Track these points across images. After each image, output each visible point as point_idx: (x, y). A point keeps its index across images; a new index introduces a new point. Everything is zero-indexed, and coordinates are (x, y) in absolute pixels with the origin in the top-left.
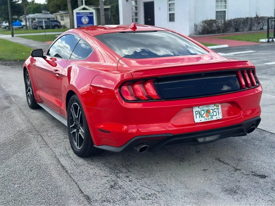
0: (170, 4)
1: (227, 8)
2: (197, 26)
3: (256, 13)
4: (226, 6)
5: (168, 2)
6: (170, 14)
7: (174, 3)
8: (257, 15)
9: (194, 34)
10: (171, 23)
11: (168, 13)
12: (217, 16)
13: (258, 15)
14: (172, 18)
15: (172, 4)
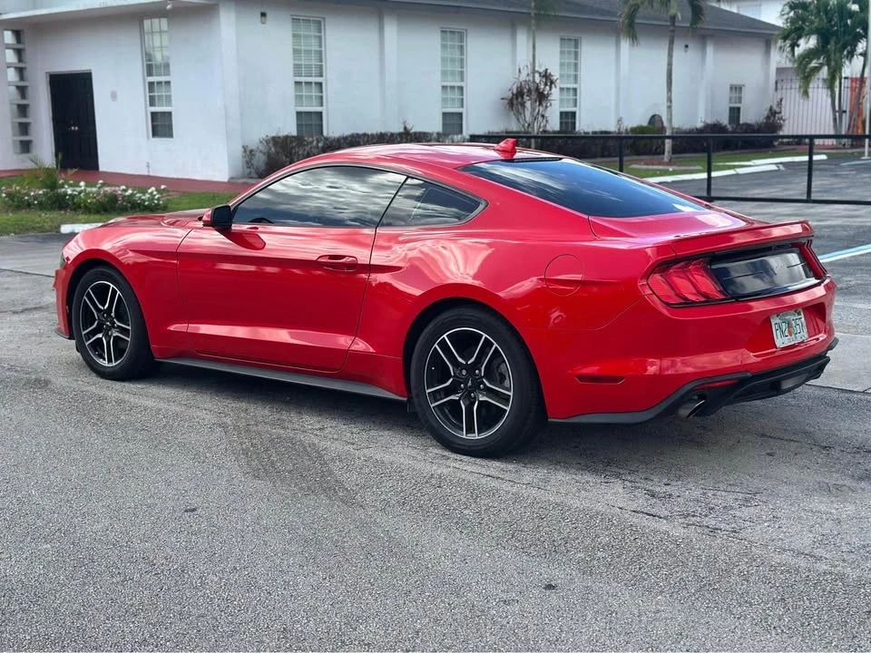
0: (151, 84)
1: (324, 104)
2: (251, 151)
3: (405, 123)
4: (322, 97)
5: (144, 80)
6: (154, 115)
7: (168, 83)
8: (405, 128)
9: (243, 177)
10: (157, 140)
11: (146, 111)
12: (299, 126)
13: (409, 127)
14: (161, 126)
15: (160, 83)
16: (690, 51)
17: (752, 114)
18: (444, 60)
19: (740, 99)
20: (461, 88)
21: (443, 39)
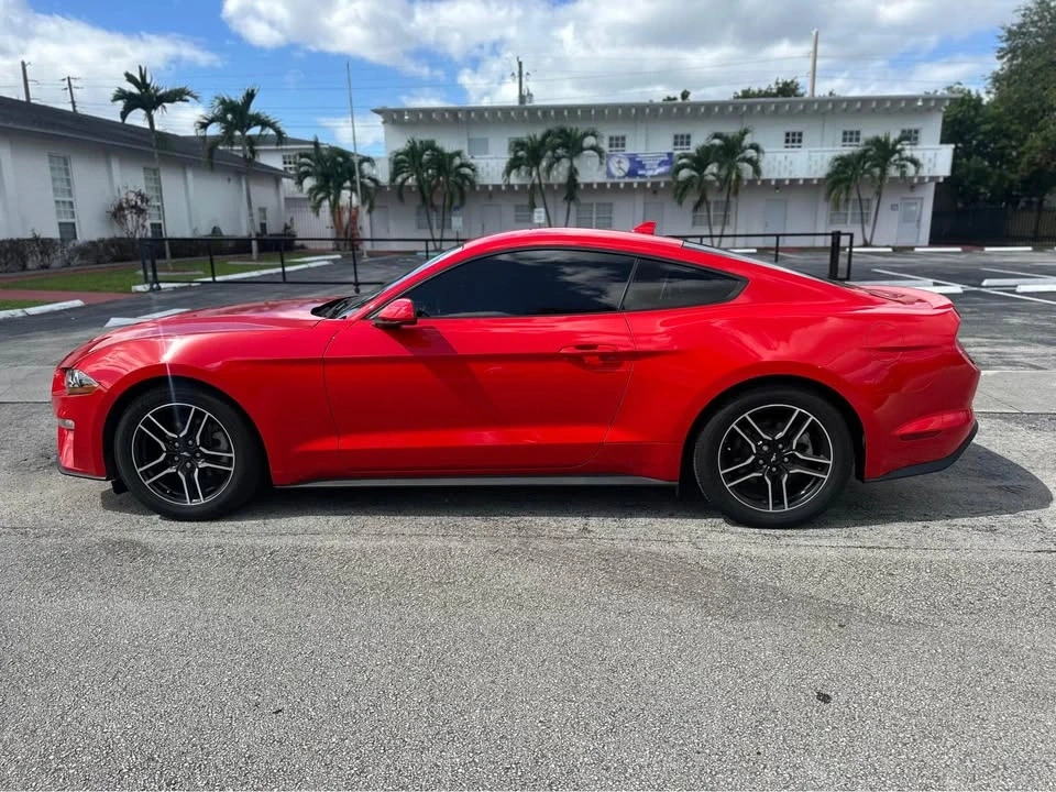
1: (76, 217)
4: (73, 212)
12: (61, 232)
16: (232, 182)
17: (274, 228)
18: (54, 180)
19: (265, 218)
20: (71, 203)
21: (51, 161)
